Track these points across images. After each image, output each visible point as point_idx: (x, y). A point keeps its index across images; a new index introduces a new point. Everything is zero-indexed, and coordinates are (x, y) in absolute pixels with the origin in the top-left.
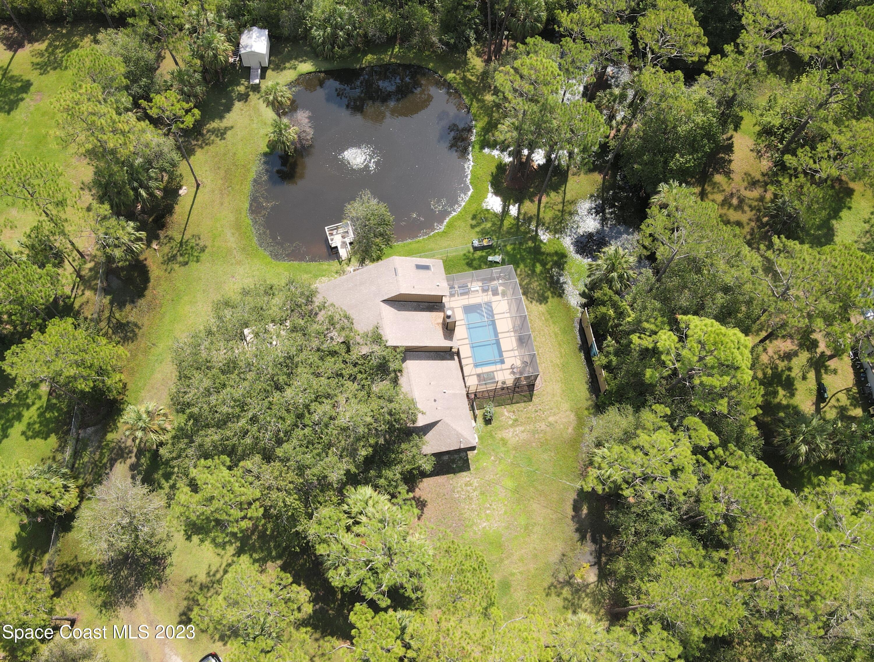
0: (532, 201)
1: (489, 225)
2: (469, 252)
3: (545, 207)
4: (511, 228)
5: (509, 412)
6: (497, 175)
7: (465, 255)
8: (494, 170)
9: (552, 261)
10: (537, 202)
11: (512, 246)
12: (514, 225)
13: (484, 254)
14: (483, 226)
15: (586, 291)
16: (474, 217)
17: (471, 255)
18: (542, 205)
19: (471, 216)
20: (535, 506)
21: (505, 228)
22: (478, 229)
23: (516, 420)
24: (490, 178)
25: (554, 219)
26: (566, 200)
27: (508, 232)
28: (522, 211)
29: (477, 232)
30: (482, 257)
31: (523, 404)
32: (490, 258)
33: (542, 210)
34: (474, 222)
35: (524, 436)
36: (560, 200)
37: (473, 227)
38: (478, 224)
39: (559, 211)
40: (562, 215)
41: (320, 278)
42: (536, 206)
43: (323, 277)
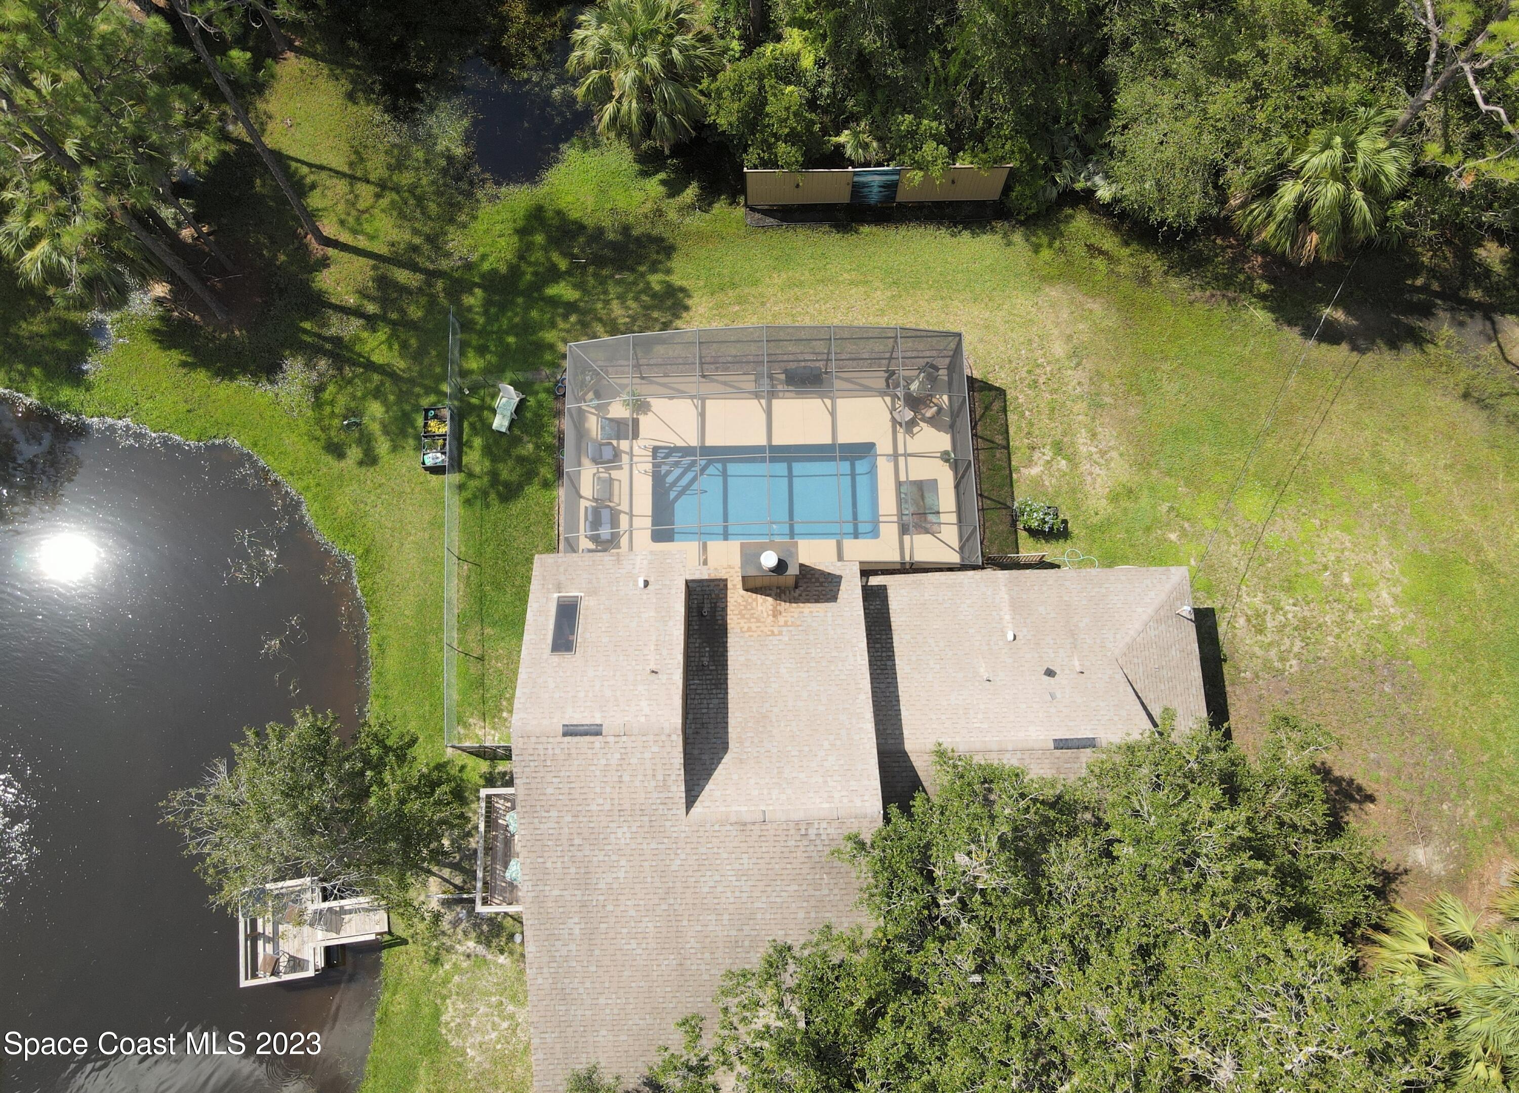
0: (324, 263)
1: (376, 409)
2: (461, 487)
3: (354, 232)
4: (404, 346)
5: (1030, 463)
6: (195, 352)
7: (468, 502)
8: (176, 356)
9: (546, 249)
10: (331, 252)
11: (471, 354)
12: (394, 335)
13: (478, 442)
14: (375, 428)
15: (662, 175)
16: (336, 450)
17: (473, 484)
18: (345, 237)
19: (329, 459)
20: (1324, 442)
21: (400, 364)
22: (383, 446)
23: (1058, 448)
24: (201, 375)
25: (402, 215)
26: (346, 169)
27: (417, 356)
28: (351, 300)
29: (394, 449)
30: (487, 451)
31: (1012, 417)
32: (500, 423)
33: (362, 242)
34: (354, 453)
35: (1108, 435)
36: (342, 186)
37: (370, 459)
38: (366, 441)
39: (378, 196)
40: (397, 189)
41: (444, 1031)
42: (345, 256)
43: (444, 1018)
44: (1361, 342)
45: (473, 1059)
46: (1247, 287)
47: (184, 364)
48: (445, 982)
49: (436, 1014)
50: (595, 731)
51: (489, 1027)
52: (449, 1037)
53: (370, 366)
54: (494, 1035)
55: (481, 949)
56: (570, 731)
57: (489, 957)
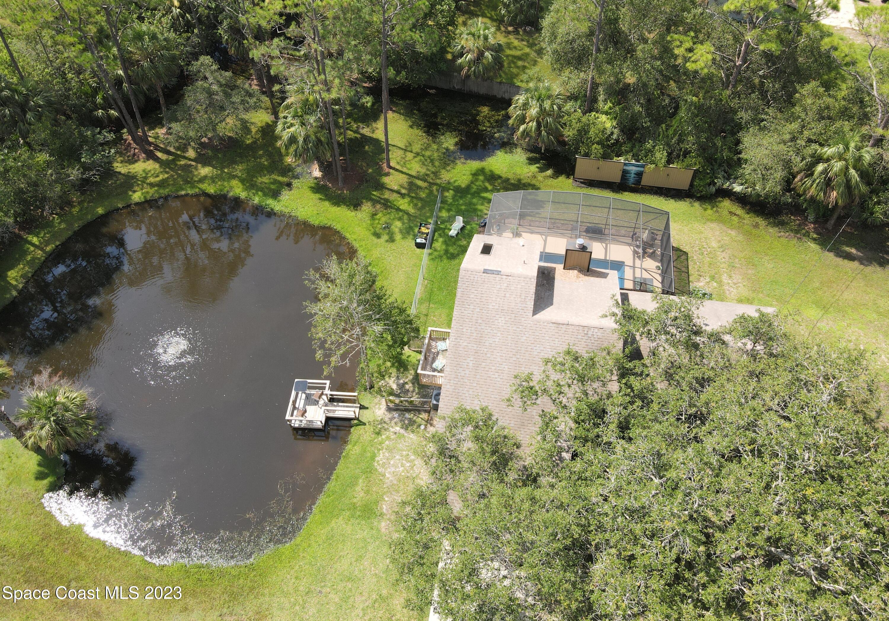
0: (388, 174)
1: (398, 224)
2: (430, 254)
3: (402, 166)
4: (416, 205)
5: (699, 280)
6: (326, 196)
7: (432, 260)
8: (318, 196)
9: (483, 182)
10: (391, 171)
11: (444, 211)
12: (411, 201)
13: (441, 240)
14: (397, 230)
15: (538, 165)
16: (377, 235)
17: (436, 254)
18: (398, 167)
19: (374, 238)
20: (847, 295)
21: (412, 211)
22: (398, 237)
23: (713, 278)
24: (327, 203)
25: (423, 164)
26: (404, 147)
27: (420, 209)
28: (396, 188)
29: (403, 238)
30: (445, 242)
31: (690, 263)
32: (453, 232)
33: (405, 170)
34: (385, 237)
35: (737, 277)
36: (401, 152)
37: (392, 240)
38: (391, 234)
39: (415, 157)
40: (423, 156)
41: (376, 464)
42: (397, 173)
43: (377, 459)
44: (865, 262)
45: (388, 478)
46: (807, 234)
47: (320, 199)
48: (381, 444)
49: (373, 458)
50: (498, 273)
51: (400, 465)
52: (378, 467)
53: (398, 209)
54: (401, 469)
55: (402, 431)
56: (486, 271)
57: (406, 434)
